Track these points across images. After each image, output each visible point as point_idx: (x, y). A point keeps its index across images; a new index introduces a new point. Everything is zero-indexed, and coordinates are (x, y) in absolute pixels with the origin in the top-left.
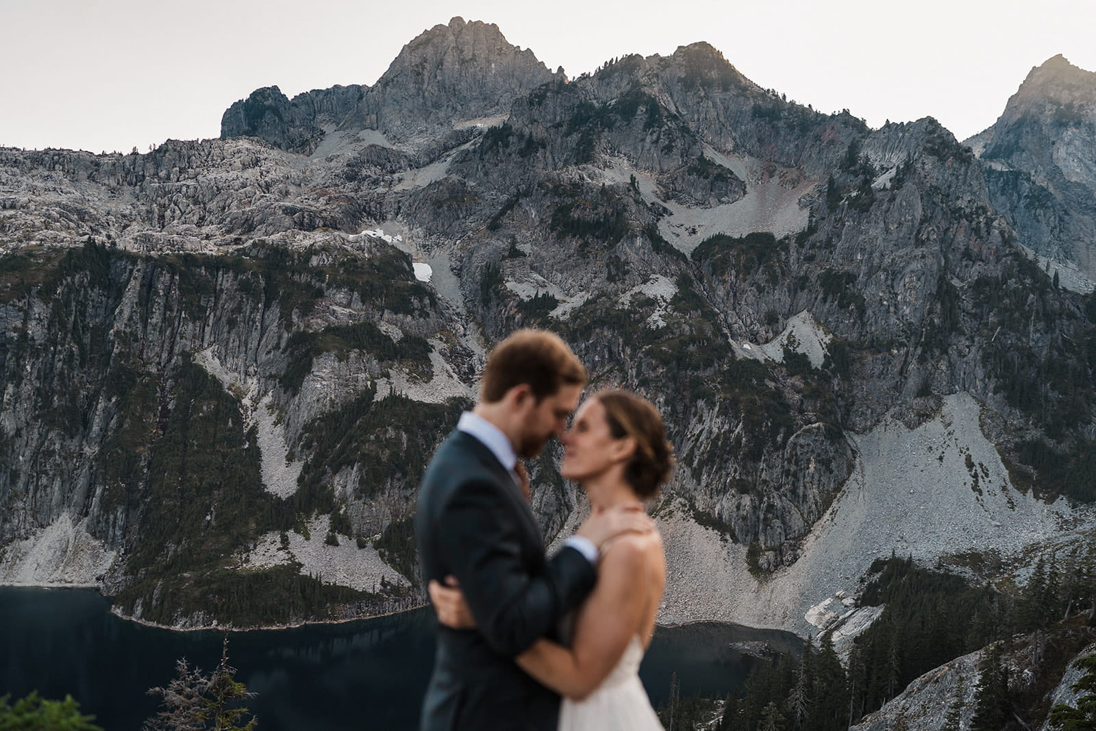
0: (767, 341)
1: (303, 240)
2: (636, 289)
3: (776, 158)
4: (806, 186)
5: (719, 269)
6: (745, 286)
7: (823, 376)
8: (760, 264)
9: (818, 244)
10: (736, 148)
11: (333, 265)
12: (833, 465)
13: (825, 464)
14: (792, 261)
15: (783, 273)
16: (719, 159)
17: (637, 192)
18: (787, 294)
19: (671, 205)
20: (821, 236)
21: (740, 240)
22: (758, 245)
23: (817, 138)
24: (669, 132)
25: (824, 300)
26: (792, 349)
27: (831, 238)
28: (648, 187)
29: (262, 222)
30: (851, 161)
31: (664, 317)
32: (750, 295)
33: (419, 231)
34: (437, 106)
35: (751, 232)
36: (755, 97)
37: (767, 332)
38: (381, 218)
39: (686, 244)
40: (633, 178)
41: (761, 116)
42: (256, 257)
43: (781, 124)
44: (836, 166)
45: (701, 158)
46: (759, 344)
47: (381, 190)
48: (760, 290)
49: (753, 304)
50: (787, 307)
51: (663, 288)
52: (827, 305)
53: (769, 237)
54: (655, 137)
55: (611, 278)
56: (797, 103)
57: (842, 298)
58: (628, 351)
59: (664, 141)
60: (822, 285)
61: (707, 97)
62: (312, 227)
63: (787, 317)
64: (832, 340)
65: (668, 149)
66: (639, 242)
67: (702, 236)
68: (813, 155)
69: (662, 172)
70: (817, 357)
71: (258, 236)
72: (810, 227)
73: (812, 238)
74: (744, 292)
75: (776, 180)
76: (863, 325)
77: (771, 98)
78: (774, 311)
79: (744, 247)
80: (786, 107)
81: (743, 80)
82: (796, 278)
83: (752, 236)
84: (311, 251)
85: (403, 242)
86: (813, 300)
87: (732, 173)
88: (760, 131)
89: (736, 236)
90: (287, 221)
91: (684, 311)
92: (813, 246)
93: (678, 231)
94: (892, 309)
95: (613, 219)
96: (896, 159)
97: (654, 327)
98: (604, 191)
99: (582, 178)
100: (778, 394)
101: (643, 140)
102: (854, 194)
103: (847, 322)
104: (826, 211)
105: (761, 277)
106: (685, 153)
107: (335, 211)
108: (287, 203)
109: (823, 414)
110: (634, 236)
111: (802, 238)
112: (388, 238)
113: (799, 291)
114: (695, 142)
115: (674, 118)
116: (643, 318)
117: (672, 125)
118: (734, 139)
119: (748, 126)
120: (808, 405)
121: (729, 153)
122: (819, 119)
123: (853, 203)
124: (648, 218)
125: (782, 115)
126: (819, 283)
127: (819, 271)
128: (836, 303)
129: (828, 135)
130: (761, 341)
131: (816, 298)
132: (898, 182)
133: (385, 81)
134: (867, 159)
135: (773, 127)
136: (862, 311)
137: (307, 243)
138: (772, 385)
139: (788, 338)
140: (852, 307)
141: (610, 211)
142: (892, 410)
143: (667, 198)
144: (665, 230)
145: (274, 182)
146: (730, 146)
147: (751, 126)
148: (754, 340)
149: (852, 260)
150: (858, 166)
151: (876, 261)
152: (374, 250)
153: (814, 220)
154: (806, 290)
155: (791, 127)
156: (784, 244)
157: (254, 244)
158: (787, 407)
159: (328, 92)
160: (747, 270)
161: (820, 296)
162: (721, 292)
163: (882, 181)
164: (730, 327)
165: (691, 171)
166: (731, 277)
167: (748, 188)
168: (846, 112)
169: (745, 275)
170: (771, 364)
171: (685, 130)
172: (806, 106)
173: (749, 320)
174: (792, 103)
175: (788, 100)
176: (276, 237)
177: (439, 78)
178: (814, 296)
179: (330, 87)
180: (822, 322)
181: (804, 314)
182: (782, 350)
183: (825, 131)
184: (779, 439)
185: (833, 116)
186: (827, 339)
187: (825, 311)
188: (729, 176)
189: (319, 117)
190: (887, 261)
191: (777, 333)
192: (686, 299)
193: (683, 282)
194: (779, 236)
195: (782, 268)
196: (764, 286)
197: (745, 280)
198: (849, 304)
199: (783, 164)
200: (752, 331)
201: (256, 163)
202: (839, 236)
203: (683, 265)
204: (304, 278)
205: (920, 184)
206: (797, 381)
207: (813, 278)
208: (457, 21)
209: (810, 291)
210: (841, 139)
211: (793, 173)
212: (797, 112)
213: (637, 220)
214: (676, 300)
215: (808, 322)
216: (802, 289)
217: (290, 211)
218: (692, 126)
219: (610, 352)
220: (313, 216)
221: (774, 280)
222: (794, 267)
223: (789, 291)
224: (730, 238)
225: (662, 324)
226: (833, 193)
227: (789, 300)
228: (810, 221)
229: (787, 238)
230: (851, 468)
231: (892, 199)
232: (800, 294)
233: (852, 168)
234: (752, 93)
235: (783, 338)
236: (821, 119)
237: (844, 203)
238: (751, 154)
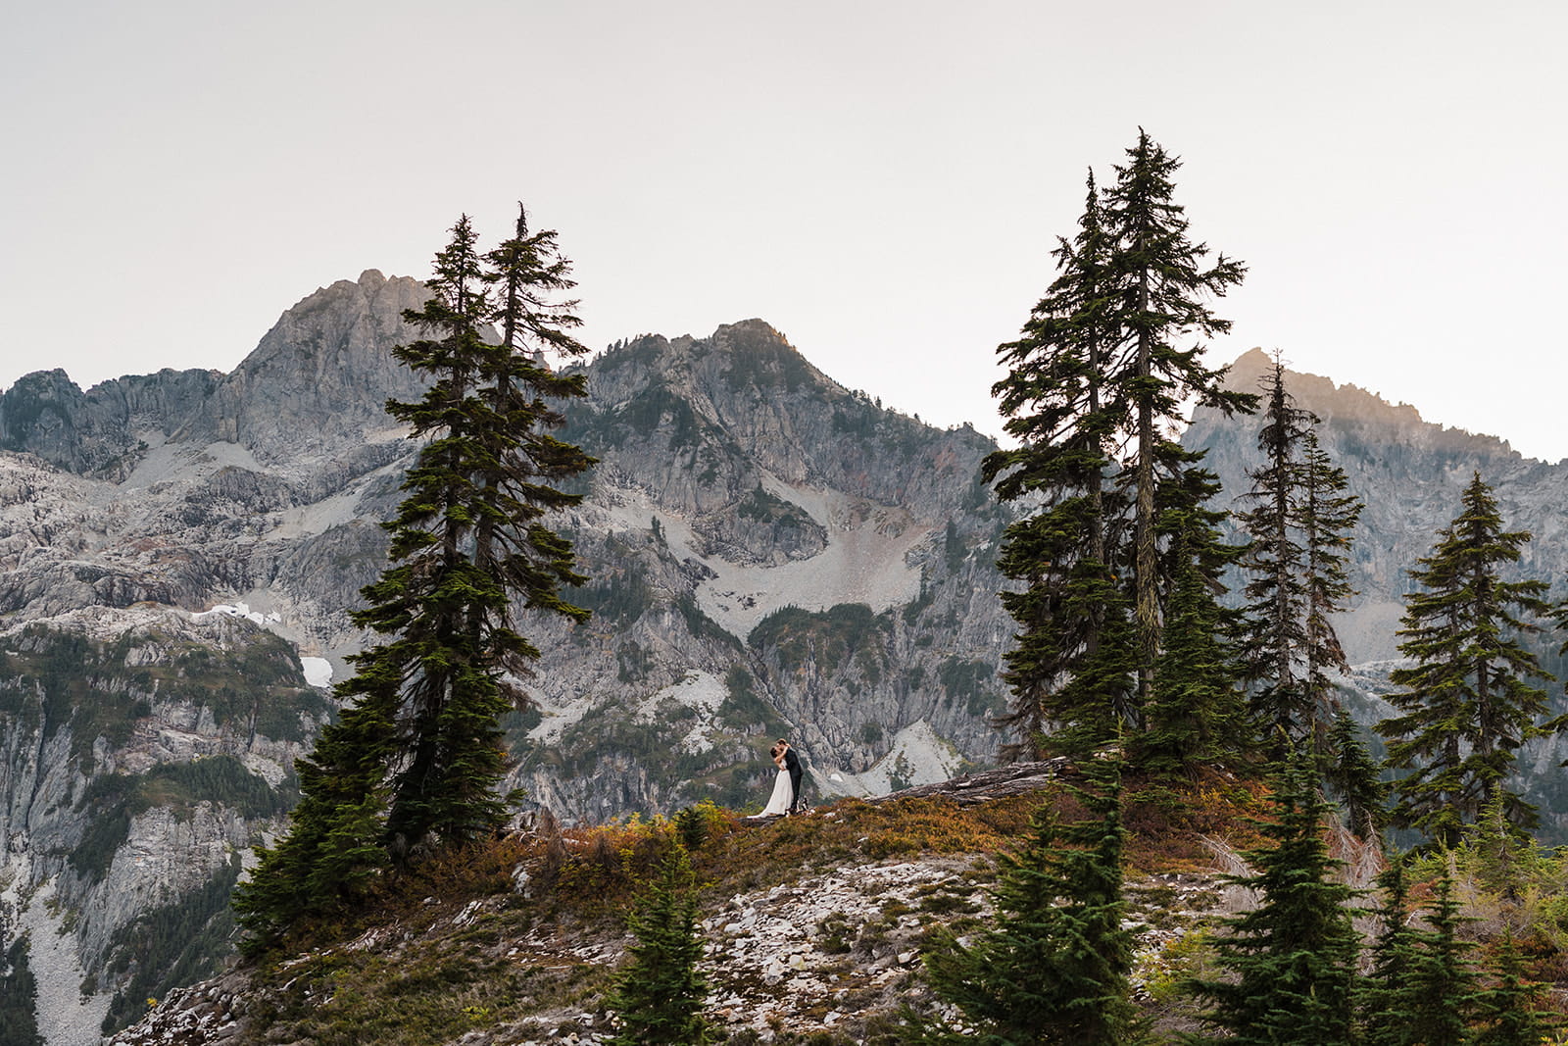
0: (866, 769)
1: (112, 624)
2: (665, 693)
3: (871, 491)
4: (915, 535)
5: (789, 661)
6: (830, 684)
8: (852, 651)
9: (936, 621)
10: (811, 476)
11: (165, 664)
14: (898, 646)
15: (886, 665)
16: (785, 493)
17: (663, 543)
18: (893, 695)
19: (715, 563)
20: (938, 608)
21: (821, 616)
22: (849, 623)
23: (929, 463)
24: (709, 453)
25: (948, 704)
26: (903, 778)
27: (954, 612)
28: (680, 537)
29: (39, 593)
30: (977, 497)
31: (708, 736)
32: (839, 698)
33: (311, 605)
34: (338, 406)
35: (836, 603)
36: (835, 402)
37: (865, 755)
38: (244, 584)
39: (741, 623)
40: (656, 523)
41: (846, 430)
42: (30, 652)
43: (875, 442)
44: (956, 504)
45: (759, 493)
46: (854, 774)
47: (244, 539)
48: (854, 690)
49: (842, 712)
50: (895, 715)
51: (707, 691)
52: (953, 710)
53: (863, 611)
54: (688, 459)
55: (625, 677)
56: (898, 412)
57: (973, 701)
58: (655, 789)
59: (701, 466)
60: (944, 682)
61: (765, 400)
62: (127, 601)
63: (894, 730)
64: (963, 765)
65: (709, 478)
66: (667, 620)
67: (764, 609)
68: (923, 489)
69: (700, 512)
71: (31, 617)
72: (923, 596)
73: (926, 611)
74: (829, 694)
75: (870, 524)
77: (858, 403)
78: (874, 722)
79: (826, 625)
80: (882, 418)
81: (817, 377)
82: (905, 671)
83: (840, 611)
84: (127, 642)
85: (283, 623)
86: (931, 704)
87: (805, 514)
88: (845, 452)
89: (815, 610)
90: (84, 591)
91: (739, 725)
92: (928, 624)
93: (726, 602)
95: (626, 585)
97: (694, 752)
98: (611, 541)
99: (576, 523)
101: (670, 464)
102: (984, 546)
103: (982, 736)
104: (946, 571)
105: (853, 670)
106: (734, 484)
107: (167, 574)
108: (83, 561)
110: (658, 612)
111: (912, 611)
112: (257, 618)
113: (910, 690)
114: (749, 468)
115: (716, 431)
116: (676, 739)
117: (715, 442)
118: (807, 463)
119: (828, 444)
121: (800, 484)
122: (930, 436)
123: (984, 559)
124: (680, 583)
125: (876, 429)
126: (939, 678)
127: (939, 661)
128: (965, 707)
129: (943, 460)
130: (857, 769)
131: (936, 702)
133: (252, 367)
135: (863, 447)
137: (120, 627)
139: (898, 763)
140: (988, 713)
141: (621, 572)
143: (708, 552)
144: (706, 600)
145: (60, 527)
146: (801, 474)
147: (832, 445)
148: (847, 766)
149: (985, 644)
150: (988, 506)
152: (236, 637)
153: (928, 584)
154: (921, 690)
155: (890, 447)
156: (885, 621)
157: (28, 632)
159: (150, 381)
160: (833, 661)
161: (942, 698)
162: (794, 694)
164: (809, 748)
165: (743, 511)
166: (808, 670)
167: (830, 537)
168: (968, 427)
169: (830, 669)
171: (733, 449)
172: (911, 416)
173: (837, 737)
174: (891, 412)
175: (884, 407)
176: (63, 620)
177: (342, 363)
178: (932, 698)
179: (155, 371)
180: (946, 736)
181: (920, 725)
182: (888, 781)
183: (940, 452)
185: (950, 431)
186: (955, 763)
187: (950, 720)
188: (801, 518)
189: (135, 420)
191: (880, 756)
192: (742, 707)
193: (737, 681)
194: (877, 610)
195: (883, 657)
196: (859, 685)
197: (829, 677)
198: (984, 709)
199: (880, 501)
200: (842, 753)
201: (28, 495)
202: (965, 609)
203: (736, 655)
204: (115, 686)
207: (930, 671)
208: (371, 276)
209: (927, 690)
210: (962, 465)
211: (896, 515)
212: (898, 425)
213: (663, 586)
214: (726, 708)
215: (925, 737)
216: (916, 687)
217: (88, 575)
218: (744, 444)
219: (627, 793)
220: (128, 583)
221: (872, 675)
222: (903, 656)
223: (896, 691)
224: (804, 613)
225: (706, 746)
226: (954, 544)
227: (896, 706)
228: (924, 587)
229: (890, 611)
232: (912, 695)
233: (980, 509)
234: (831, 396)
235: (890, 763)
236: (932, 436)
237: (970, 559)
238: (833, 485)
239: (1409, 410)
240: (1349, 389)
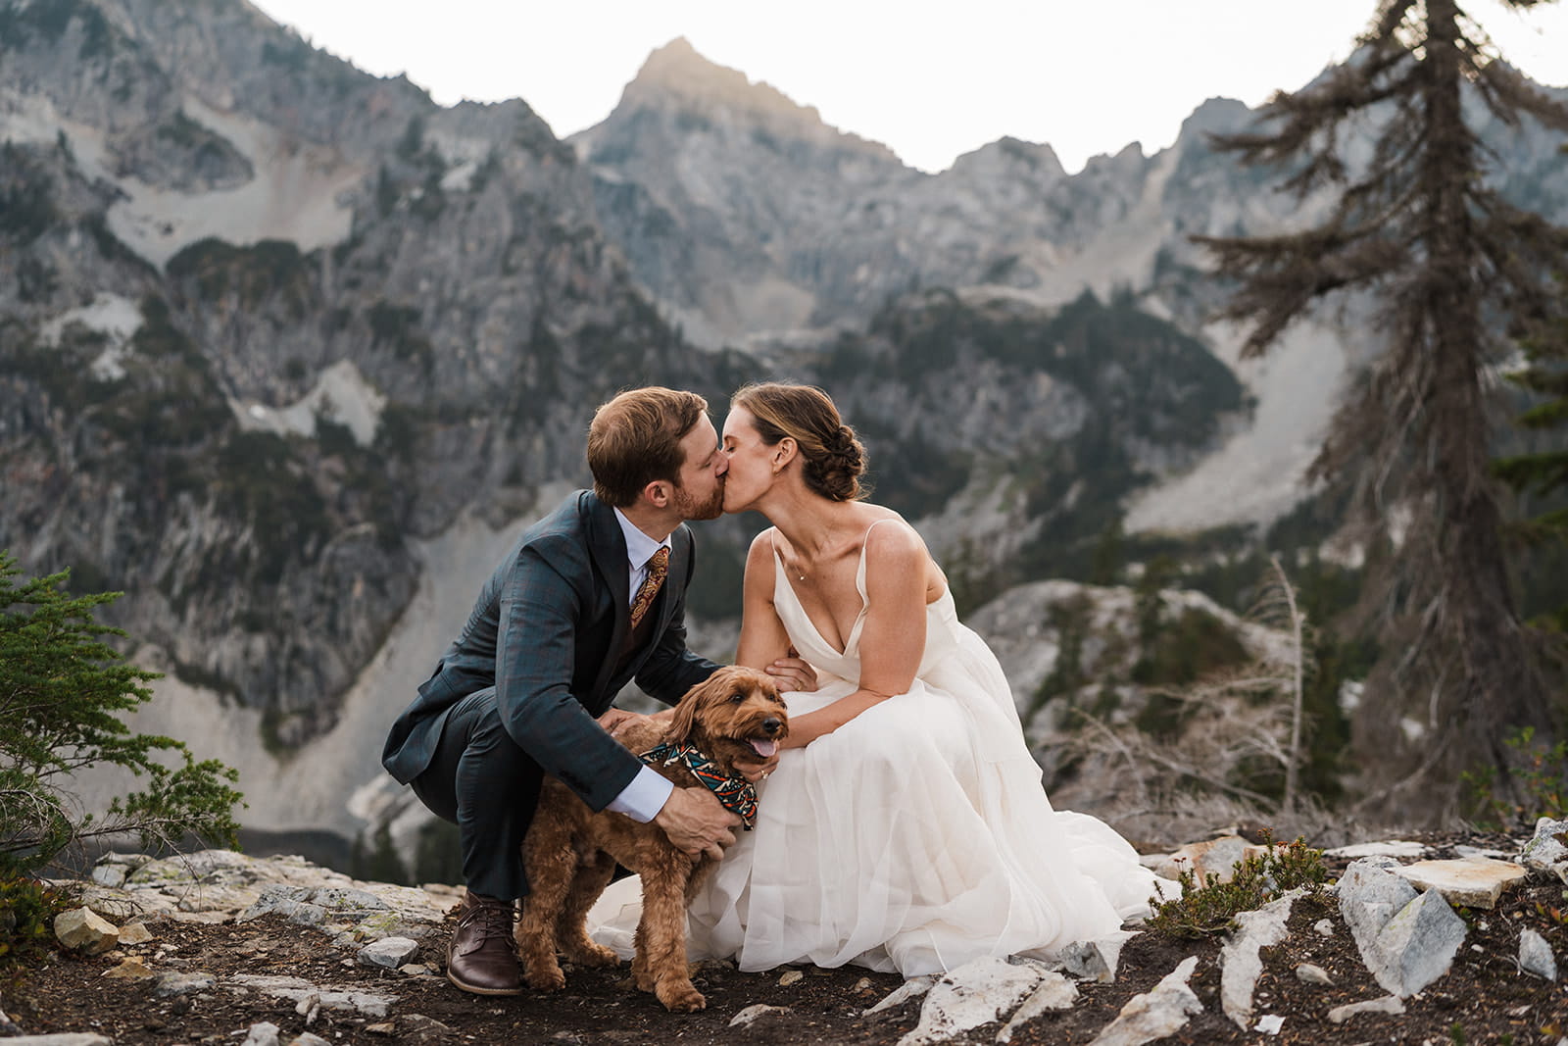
0: (289, 403)
2: (71, 316)
3: (301, 128)
4: (346, 176)
5: (211, 291)
6: (254, 319)
7: (373, 457)
8: (277, 287)
9: (365, 263)
10: (237, 106)
12: (390, 586)
13: (377, 584)
14: (325, 286)
15: (312, 303)
16: (209, 120)
17: (70, 158)
18: (319, 334)
19: (130, 185)
20: (368, 251)
21: (245, 251)
22: (275, 261)
23: (362, 106)
24: (124, 68)
25: (375, 346)
26: (327, 416)
27: (384, 256)
28: (90, 153)
30: (411, 144)
31: (122, 363)
32: (262, 333)
35: (263, 238)
37: (288, 390)
39: (158, 250)
40: (62, 139)
41: (276, 62)
43: (307, 77)
44: (390, 150)
45: (180, 116)
46: (276, 408)
48: (278, 327)
49: (266, 348)
50: (320, 352)
51: (118, 316)
52: (379, 352)
53: (290, 247)
54: (100, 71)
55: (25, 296)
56: (330, 52)
57: (400, 344)
58: (59, 414)
59: (116, 81)
60: (371, 324)
61: (188, 19)
63: (318, 368)
64: (387, 405)
65: (123, 94)
66: (75, 239)
67: (182, 239)
68: (357, 130)
69: (113, 130)
70: (364, 427)
72: (352, 238)
73: (356, 254)
74: (251, 328)
75: (299, 162)
76: (431, 384)
77: (288, 38)
78: (299, 359)
79: (252, 260)
80: (313, 56)
82: (332, 311)
83: (266, 246)
86: (358, 345)
87: (229, 144)
88: (275, 84)
89: (239, 243)
91: (154, 354)
92: (358, 265)
93: (141, 226)
94: (470, 363)
95: (27, 199)
96: (476, 150)
97: (102, 377)
98: (10, 150)
100: (307, 485)
101: (79, 74)
102: (416, 195)
103: (408, 378)
104: (377, 215)
105: (278, 306)
106: (153, 104)
109: (375, 513)
110: (63, 232)
111: (341, 252)
113: (337, 330)
114: (168, 88)
115: (133, 45)
116: (84, 362)
117: (129, 56)
118: (234, 92)
119: (256, 73)
120: (352, 499)
121: (225, 111)
122: (363, 80)
123: (416, 207)
124: (89, 203)
125: (308, 66)
126: (366, 321)
127: (367, 303)
128: (392, 350)
129: (378, 104)
130: (280, 404)
131: (362, 342)
132: (479, 182)
134: (434, 146)
135: (295, 80)
136: (428, 362)
138: (296, 469)
139: (322, 400)
140: (414, 358)
141: (21, 185)
142: (473, 505)
143: (122, 172)
144: (120, 223)
146: (227, 101)
147: (262, 74)
148: (269, 399)
149: (414, 290)
150: (421, 155)
151: (448, 293)
153: (359, 226)
154: (347, 330)
155: (322, 84)
156: (313, 260)
158: (317, 502)
160: (257, 295)
161: (369, 339)
162: (215, 326)
163: (456, 179)
164: (230, 380)
165: (163, 133)
166: (231, 304)
167: (258, 170)
168: (403, 76)
169: (253, 303)
170: (294, 440)
171: (151, 67)
172: (344, 58)
173: (260, 372)
174: (323, 53)
175: (316, 46)
178: (359, 339)
180: (372, 377)
181: (345, 366)
182: (312, 418)
183: (374, 96)
184: (309, 549)
185: (386, 79)
186: (380, 403)
187: (377, 361)
188: (225, 148)
190: (464, 293)
191: (303, 393)
192: (156, 335)
193: (152, 308)
194: (305, 248)
195: (310, 295)
196: (284, 321)
197: (253, 311)
198: (410, 353)
199: (311, 139)
200: (265, 387)
202: (395, 254)
203: (152, 282)
205: (509, 189)
206: (335, 464)
207: (358, 312)
209: (354, 331)
210: (397, 111)
211: (326, 155)
212: (330, 65)
213: (70, 204)
214: (140, 338)
215: (351, 376)
216: (342, 328)
218: (164, 63)
219: (27, 418)
221: (298, 313)
222: (329, 295)
223: (323, 330)
224: (228, 245)
225: (117, 373)
226: (387, 190)
227: (321, 344)
228: (354, 228)
229: (318, 251)
230: (414, 588)
231: (471, 206)
232: (338, 335)
233: (413, 157)
234: (260, 25)
235: (314, 400)
236: (365, 79)
237: (402, 205)
238: (261, 117)
239: (812, 111)
240: (763, 85)
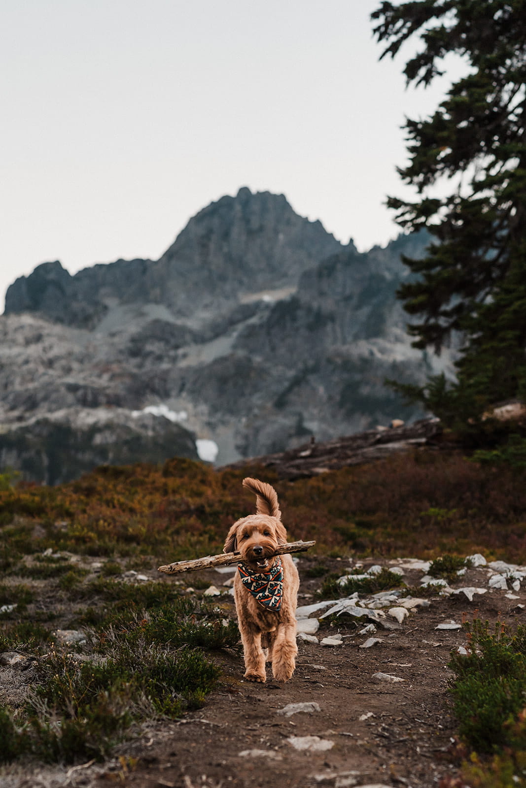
1: (87, 418)
11: (116, 444)
29: (46, 398)
33: (204, 408)
34: (223, 278)
38: (164, 395)
40: (425, 354)
42: (39, 435)
47: (165, 366)
62: (94, 404)
71: (41, 413)
84: (95, 429)
85: (187, 420)
90: (70, 398)
98: (395, 366)
99: (372, 353)
107: (117, 388)
108: (70, 380)
112: (172, 416)
133: (170, 254)
137: (91, 420)
145: (58, 358)
152: (158, 428)
157: (38, 423)
159: (111, 266)
176: (58, 415)
177: (226, 249)
179: (113, 261)
189: (103, 291)
201: (38, 338)
204: (87, 457)
208: (244, 191)
217: (73, 388)
220: (96, 393)
